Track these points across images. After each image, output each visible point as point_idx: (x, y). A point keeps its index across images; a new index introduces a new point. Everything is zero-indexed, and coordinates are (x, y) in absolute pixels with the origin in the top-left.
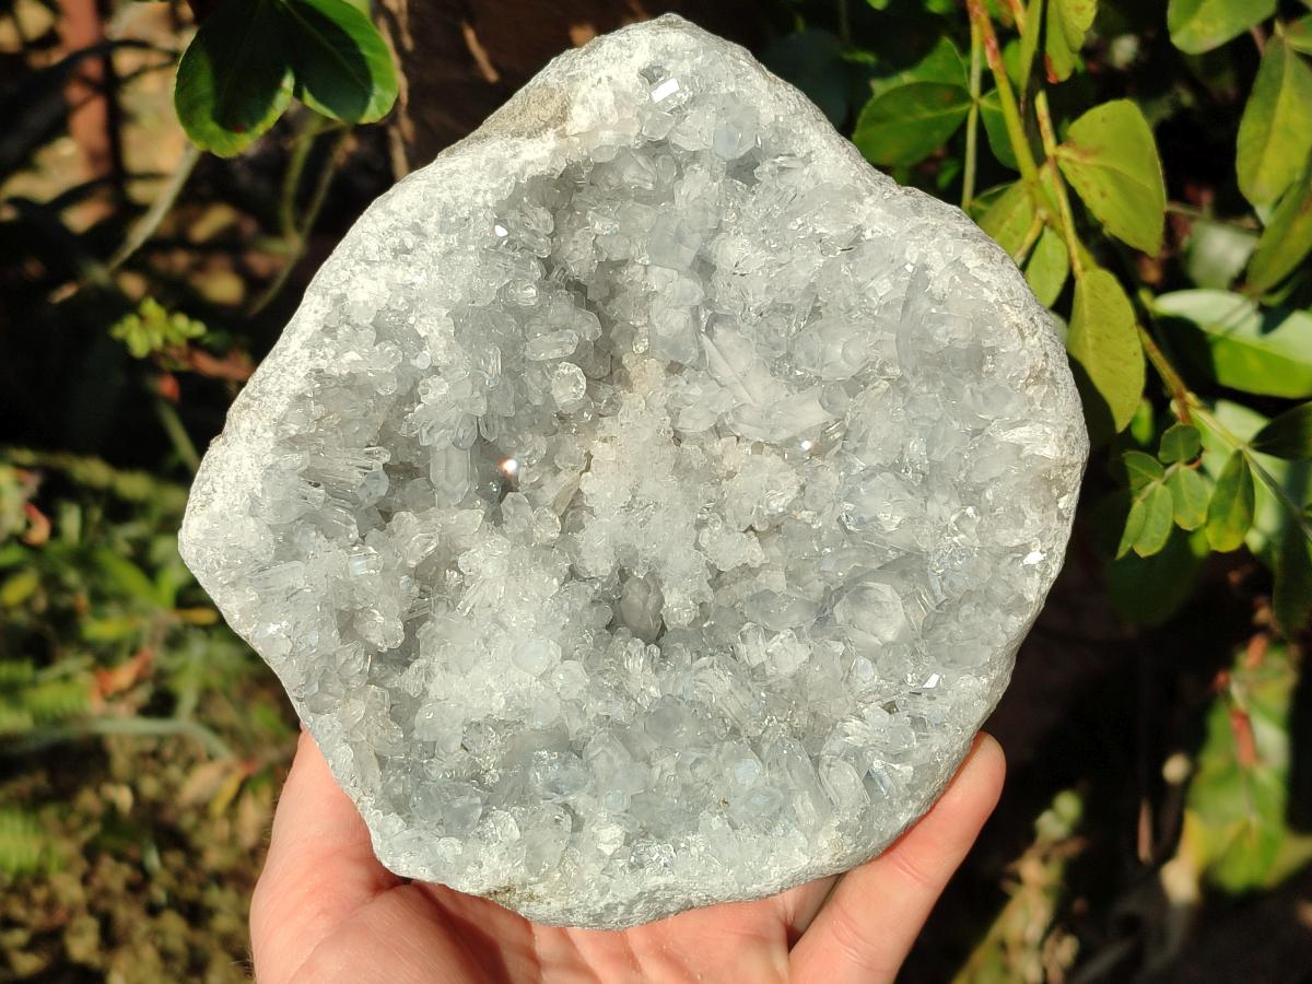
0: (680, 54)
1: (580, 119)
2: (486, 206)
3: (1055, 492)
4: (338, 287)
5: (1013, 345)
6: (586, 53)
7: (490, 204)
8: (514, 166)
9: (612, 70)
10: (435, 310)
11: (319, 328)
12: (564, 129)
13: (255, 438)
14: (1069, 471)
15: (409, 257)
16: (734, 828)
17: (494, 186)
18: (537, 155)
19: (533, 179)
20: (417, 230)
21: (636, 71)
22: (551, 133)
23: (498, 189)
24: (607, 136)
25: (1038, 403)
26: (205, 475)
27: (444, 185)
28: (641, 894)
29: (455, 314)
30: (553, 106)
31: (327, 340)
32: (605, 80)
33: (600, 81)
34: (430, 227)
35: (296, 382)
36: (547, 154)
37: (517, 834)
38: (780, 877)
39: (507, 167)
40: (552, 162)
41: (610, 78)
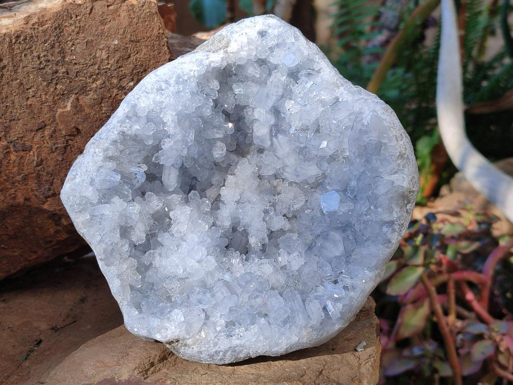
0: (274, 27)
1: (233, 47)
2: (194, 76)
3: (406, 202)
4: (134, 101)
5: (394, 143)
6: (238, 24)
7: (196, 76)
8: (206, 62)
9: (247, 30)
10: (171, 112)
11: (125, 116)
12: (227, 50)
13: (95, 155)
14: (412, 194)
15: (163, 92)
16: (270, 324)
17: (198, 69)
18: (216, 59)
19: (214, 68)
20: (167, 82)
21: (257, 32)
22: (222, 51)
23: (200, 70)
24: (244, 54)
25: (401, 166)
26: (74, 169)
27: (179, 67)
28: (230, 347)
29: (178, 115)
30: (224, 42)
31: (127, 121)
32: (244, 34)
33: (242, 34)
34: (172, 81)
35: (114, 135)
36: (220, 59)
37: (183, 319)
38: (286, 345)
39: (204, 62)
40: (221, 62)
41: (246, 33)
